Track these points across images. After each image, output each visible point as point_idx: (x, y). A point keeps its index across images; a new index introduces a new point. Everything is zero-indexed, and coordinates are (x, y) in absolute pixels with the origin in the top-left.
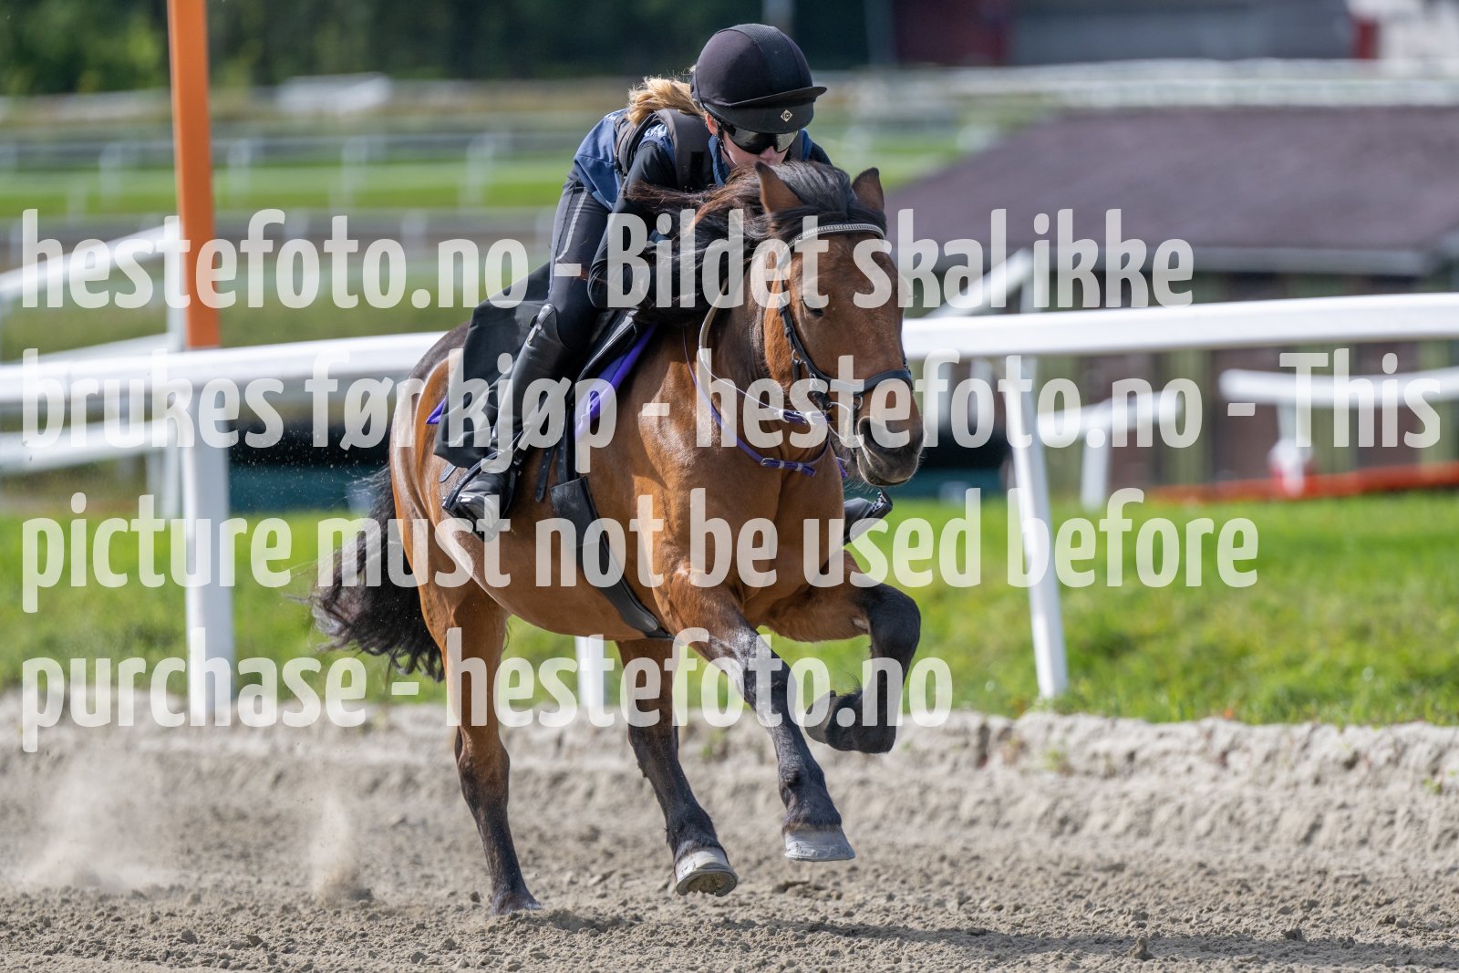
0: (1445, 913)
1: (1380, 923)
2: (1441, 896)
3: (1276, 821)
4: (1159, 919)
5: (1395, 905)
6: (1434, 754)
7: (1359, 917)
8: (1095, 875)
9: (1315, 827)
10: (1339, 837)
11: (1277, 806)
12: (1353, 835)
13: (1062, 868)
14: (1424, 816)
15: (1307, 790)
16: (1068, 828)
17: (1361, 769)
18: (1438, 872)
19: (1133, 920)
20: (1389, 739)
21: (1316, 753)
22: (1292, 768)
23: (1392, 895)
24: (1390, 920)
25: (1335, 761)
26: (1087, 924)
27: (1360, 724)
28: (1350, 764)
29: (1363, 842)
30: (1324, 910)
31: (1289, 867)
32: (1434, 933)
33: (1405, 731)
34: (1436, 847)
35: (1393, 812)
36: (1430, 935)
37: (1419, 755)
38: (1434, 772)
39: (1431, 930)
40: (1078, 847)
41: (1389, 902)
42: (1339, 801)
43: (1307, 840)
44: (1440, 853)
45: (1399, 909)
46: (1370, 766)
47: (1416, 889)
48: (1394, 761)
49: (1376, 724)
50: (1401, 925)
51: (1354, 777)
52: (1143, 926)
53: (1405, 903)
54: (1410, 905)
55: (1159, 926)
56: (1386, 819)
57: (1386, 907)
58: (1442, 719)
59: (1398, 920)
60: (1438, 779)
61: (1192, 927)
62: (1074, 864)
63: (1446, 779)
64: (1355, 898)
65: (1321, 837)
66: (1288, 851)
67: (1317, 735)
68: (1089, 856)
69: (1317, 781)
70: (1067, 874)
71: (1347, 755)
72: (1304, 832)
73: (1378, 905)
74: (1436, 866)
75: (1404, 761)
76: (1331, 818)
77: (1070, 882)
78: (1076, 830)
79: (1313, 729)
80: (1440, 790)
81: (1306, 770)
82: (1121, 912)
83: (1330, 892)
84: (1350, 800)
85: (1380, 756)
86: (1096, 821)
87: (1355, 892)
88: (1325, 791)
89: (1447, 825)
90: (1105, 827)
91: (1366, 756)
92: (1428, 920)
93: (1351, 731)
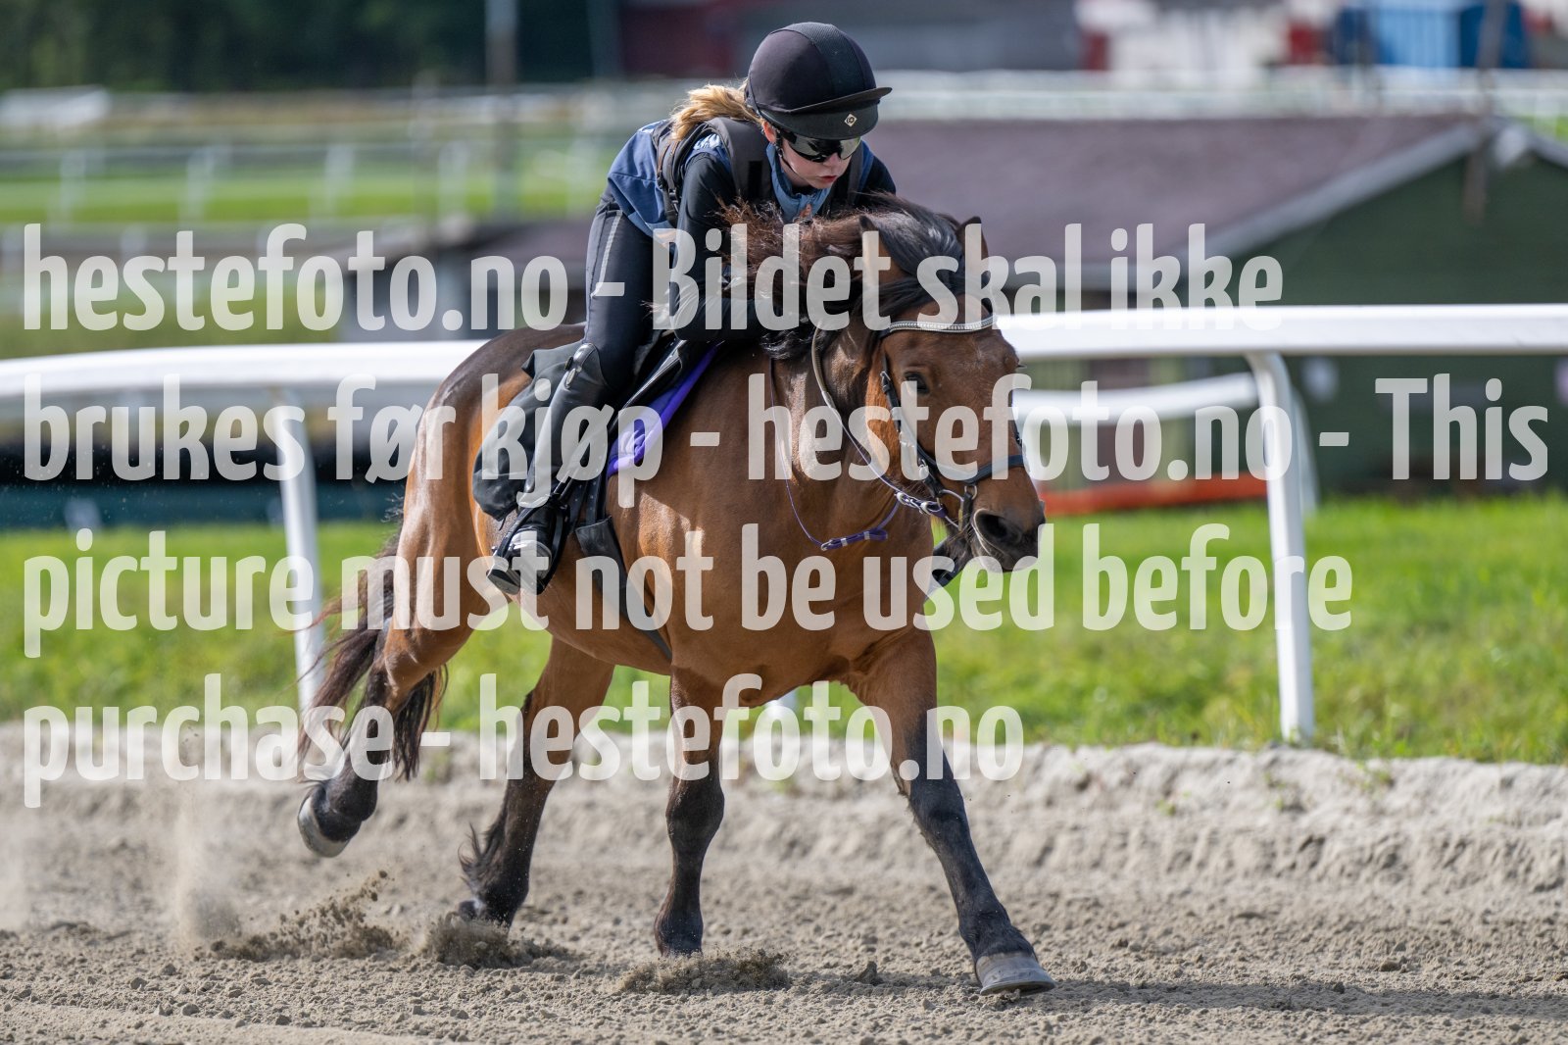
0: (1178, 936)
1: (1113, 946)
2: (1175, 919)
3: (1007, 844)
4: (889, 943)
5: (1128, 929)
6: (1168, 776)
7: (1091, 940)
8: (824, 898)
9: (1047, 850)
10: (1071, 860)
11: (1008, 828)
12: (1086, 857)
13: (792, 891)
14: (1157, 838)
15: (1039, 813)
16: (797, 850)
17: (1094, 791)
18: (1171, 896)
19: (863, 944)
20: (1121, 761)
21: (1048, 775)
22: (1024, 789)
23: (1124, 918)
24: (1123, 944)
25: (1068, 783)
26: (817, 948)
27: (1092, 745)
28: (1083, 786)
29: (1096, 865)
30: (1056, 934)
31: (1021, 890)
32: (1169, 956)
33: (1138, 752)
34: (1170, 870)
35: (1125, 834)
36: (1164, 959)
37: (1152, 777)
38: (1168, 793)
39: (1164, 954)
40: (807, 871)
41: (1122, 925)
42: (1071, 822)
43: (1039, 862)
44: (1173, 876)
45: (1132, 932)
46: (1103, 788)
47: (1150, 912)
48: (1127, 783)
49: (1111, 744)
50: (1135, 949)
51: (1086, 799)
52: (873, 950)
53: (1138, 926)
54: (1143, 929)
55: (889, 950)
56: (1117, 841)
57: (1118, 931)
58: (1175, 740)
59: (1131, 943)
60: (1171, 801)
61: (922, 951)
62: (803, 887)
63: (1179, 800)
64: (1088, 921)
65: (1054, 860)
66: (1018, 873)
67: (1050, 757)
68: (818, 880)
69: (1050, 802)
70: (795, 898)
71: (1079, 776)
72: (1036, 854)
73: (1111, 929)
74: (1169, 889)
75: (1136, 783)
76: (1063, 841)
77: (798, 905)
78: (805, 852)
79: (1046, 749)
80: (1174, 812)
81: (1038, 792)
82: (850, 936)
83: (1062, 915)
84: (1083, 821)
85: (1113, 777)
86: (825, 844)
87: (1088, 915)
88: (1057, 814)
89: (1181, 847)
90: (835, 849)
91: (1098, 778)
92: (1161, 944)
93: (1084, 752)
